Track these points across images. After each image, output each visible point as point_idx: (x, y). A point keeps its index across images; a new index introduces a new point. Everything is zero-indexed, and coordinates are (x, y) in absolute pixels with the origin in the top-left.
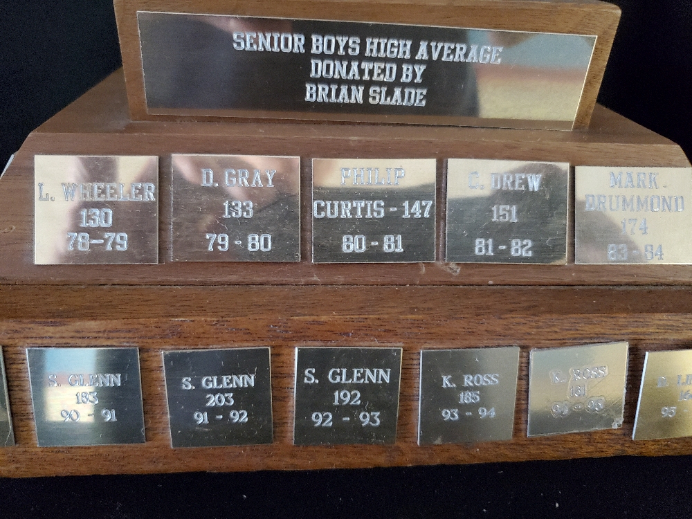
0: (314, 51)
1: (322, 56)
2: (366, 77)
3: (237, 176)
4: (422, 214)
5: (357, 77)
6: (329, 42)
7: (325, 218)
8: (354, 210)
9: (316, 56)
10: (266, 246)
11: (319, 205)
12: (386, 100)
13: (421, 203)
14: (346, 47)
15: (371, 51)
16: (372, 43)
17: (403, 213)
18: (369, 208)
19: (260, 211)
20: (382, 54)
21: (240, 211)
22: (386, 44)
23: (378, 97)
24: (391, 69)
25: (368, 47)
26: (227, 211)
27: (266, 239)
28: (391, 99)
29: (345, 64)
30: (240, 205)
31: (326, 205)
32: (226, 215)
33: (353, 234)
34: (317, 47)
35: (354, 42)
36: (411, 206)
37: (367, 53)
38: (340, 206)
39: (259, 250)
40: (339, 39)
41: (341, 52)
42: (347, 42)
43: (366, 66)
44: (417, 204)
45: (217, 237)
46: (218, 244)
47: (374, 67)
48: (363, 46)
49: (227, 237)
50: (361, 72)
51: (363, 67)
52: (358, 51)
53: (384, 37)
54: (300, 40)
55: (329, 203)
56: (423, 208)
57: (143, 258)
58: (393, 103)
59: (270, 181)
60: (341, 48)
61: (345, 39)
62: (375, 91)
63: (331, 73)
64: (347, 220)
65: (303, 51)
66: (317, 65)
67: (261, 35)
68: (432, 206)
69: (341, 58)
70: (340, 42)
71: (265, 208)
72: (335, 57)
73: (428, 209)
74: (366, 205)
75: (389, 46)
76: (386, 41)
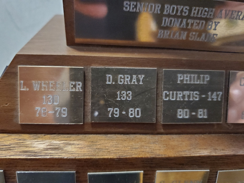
0: (165, 13)
1: (169, 16)
2: (189, 27)
3: (124, 78)
4: (217, 99)
5: (185, 27)
6: (174, 8)
7: (169, 101)
8: (184, 97)
9: (165, 16)
10: (138, 115)
11: (166, 93)
12: (197, 38)
13: (217, 93)
14: (182, 11)
15: (194, 13)
16: (195, 10)
17: (208, 98)
18: (191, 96)
19: (136, 96)
20: (199, 16)
21: (125, 97)
22: (202, 10)
23: (193, 37)
24: (202, 23)
25: (193, 11)
26: (119, 97)
27: (138, 111)
28: (200, 39)
29: (180, 20)
30: (125, 94)
31: (169, 93)
32: (118, 99)
33: (183, 108)
34: (167, 11)
35: (186, 9)
36: (212, 94)
37: (192, 15)
38: (177, 94)
39: (135, 117)
40: (179, 6)
41: (179, 14)
42: (183, 9)
43: (190, 21)
44: (215, 93)
45: (113, 110)
46: (114, 114)
47: (194, 22)
48: (190, 11)
49: (118, 110)
50: (187, 24)
51: (188, 22)
52: (187, 14)
53: (202, 7)
54: (158, 7)
55: (171, 92)
56: (218, 96)
57: (75, 121)
58: (201, 40)
59: (141, 81)
60: (179, 12)
61: (182, 7)
62: (192, 34)
63: (172, 25)
64: (180, 101)
65: (159, 12)
66: (165, 20)
67: (138, 4)
68: (222, 95)
69: (178, 17)
70: (179, 8)
71: (138, 95)
72: (175, 16)
73: (220, 96)
74: (190, 93)
75: (203, 12)
76: (202, 8)
